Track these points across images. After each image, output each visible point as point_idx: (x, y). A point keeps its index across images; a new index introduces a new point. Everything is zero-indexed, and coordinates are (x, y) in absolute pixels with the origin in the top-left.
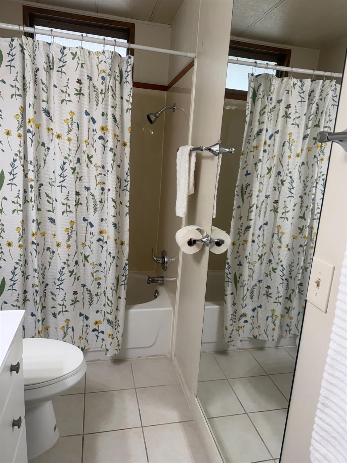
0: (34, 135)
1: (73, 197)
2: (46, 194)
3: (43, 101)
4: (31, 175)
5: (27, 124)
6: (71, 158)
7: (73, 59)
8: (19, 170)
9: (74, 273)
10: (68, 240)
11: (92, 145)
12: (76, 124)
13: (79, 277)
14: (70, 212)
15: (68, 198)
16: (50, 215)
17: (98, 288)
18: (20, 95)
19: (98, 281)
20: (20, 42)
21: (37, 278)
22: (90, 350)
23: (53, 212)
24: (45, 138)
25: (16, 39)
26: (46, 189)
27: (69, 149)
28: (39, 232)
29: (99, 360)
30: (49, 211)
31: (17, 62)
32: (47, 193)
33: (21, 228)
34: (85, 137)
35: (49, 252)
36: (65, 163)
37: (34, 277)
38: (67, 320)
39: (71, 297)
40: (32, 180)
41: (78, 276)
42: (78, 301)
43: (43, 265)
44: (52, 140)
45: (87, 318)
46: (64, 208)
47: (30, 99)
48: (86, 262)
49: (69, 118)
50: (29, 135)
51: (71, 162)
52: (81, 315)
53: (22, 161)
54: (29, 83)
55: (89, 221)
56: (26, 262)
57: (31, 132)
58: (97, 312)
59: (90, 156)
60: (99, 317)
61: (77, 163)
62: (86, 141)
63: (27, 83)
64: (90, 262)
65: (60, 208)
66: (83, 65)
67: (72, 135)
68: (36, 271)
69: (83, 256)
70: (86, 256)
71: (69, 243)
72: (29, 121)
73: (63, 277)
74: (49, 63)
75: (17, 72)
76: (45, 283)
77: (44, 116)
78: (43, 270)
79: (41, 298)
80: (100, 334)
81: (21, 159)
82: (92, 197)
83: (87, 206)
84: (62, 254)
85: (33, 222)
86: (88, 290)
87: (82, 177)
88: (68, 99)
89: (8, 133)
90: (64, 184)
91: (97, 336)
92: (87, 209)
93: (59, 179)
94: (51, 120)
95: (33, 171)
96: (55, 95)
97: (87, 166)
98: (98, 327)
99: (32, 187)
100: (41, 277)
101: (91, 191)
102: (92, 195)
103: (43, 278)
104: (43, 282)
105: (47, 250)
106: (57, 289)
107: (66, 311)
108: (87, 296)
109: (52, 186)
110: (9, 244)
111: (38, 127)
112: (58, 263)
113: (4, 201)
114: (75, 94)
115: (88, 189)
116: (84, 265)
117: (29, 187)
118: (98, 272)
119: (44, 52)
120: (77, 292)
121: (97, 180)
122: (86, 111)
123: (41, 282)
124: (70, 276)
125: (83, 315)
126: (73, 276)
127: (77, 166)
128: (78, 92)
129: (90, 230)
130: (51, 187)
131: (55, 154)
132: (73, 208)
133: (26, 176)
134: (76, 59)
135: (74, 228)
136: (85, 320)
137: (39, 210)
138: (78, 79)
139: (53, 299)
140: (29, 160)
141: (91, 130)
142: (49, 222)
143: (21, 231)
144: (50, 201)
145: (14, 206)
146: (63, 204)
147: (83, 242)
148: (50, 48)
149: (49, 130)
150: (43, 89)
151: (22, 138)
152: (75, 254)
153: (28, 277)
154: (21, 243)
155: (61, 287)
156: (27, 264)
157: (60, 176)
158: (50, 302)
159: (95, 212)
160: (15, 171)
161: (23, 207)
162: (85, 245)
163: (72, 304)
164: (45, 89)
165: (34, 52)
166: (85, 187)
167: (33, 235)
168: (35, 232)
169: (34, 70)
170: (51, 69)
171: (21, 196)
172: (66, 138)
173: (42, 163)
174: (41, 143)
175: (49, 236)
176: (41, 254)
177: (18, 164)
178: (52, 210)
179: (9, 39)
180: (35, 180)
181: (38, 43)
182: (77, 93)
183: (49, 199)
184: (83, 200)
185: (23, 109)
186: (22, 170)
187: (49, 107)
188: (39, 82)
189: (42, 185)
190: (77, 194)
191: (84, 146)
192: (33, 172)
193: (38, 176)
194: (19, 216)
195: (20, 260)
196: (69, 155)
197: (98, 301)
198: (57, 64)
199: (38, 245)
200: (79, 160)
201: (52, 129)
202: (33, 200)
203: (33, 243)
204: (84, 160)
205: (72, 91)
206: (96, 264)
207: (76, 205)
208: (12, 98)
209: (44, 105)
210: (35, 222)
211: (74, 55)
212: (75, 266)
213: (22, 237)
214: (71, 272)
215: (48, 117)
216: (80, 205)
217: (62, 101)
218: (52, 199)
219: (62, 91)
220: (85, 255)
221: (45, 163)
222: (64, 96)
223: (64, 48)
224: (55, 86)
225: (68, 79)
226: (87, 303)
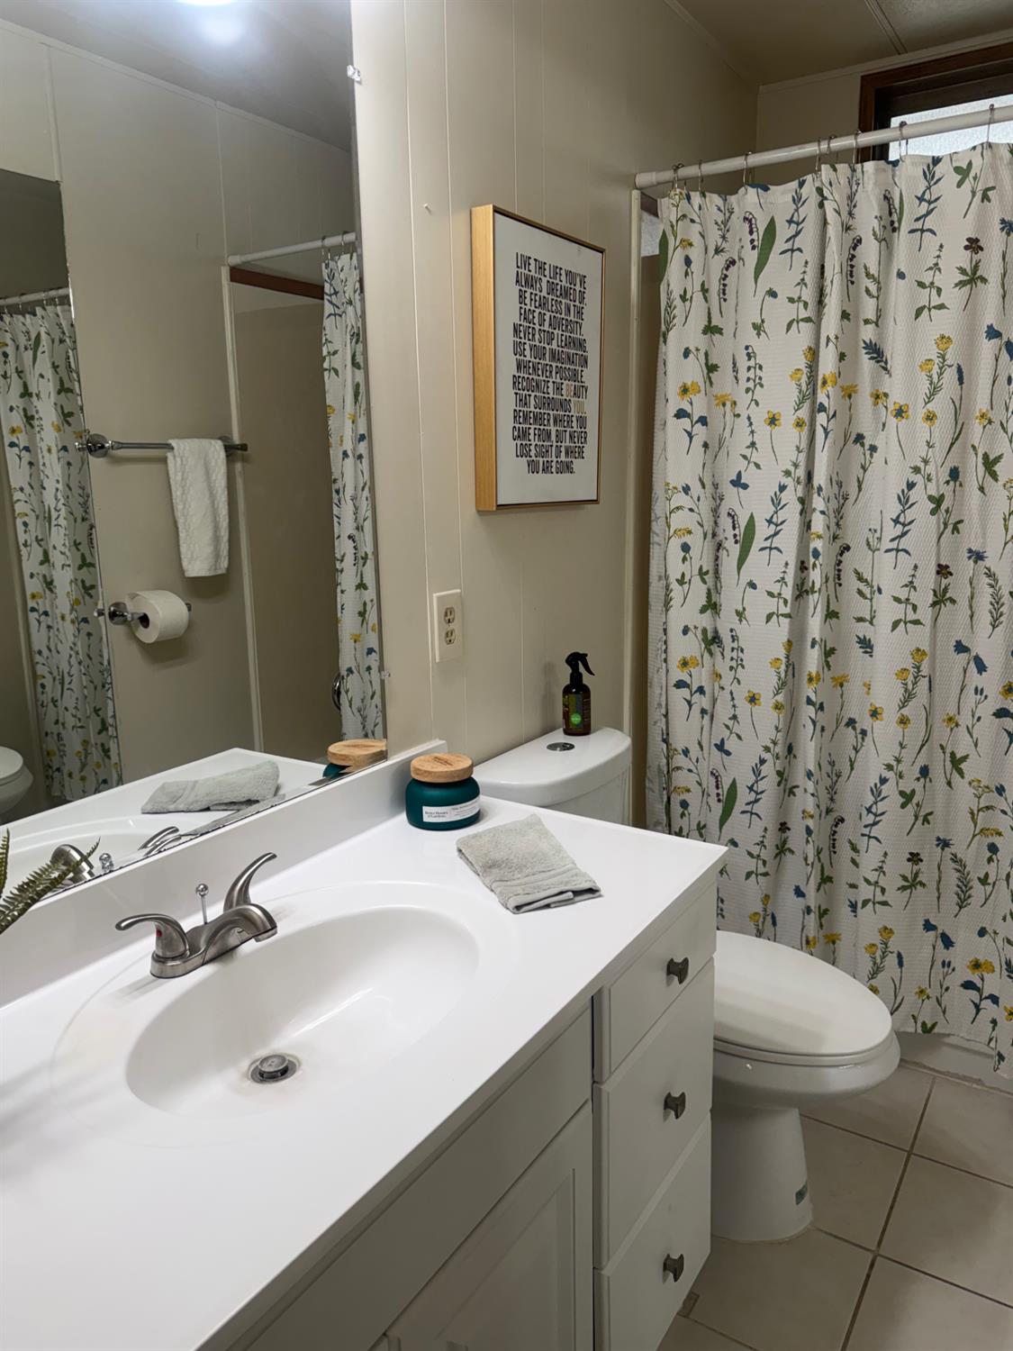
0: (834, 415)
1: (927, 579)
2: (857, 572)
3: (867, 322)
4: (818, 523)
5: (819, 391)
6: (930, 469)
7: (959, 185)
8: (791, 513)
9: (915, 801)
10: (904, 704)
11: (1002, 424)
12: (955, 369)
13: (931, 813)
14: (917, 622)
15: (911, 582)
16: (863, 630)
17: (990, 860)
18: (808, 320)
19: (991, 840)
20: (818, 184)
21: (813, 795)
22: (947, 1040)
23: (871, 623)
24: (865, 424)
25: (809, 178)
26: (857, 559)
27: (928, 443)
28: (828, 675)
29: (979, 1081)
30: (860, 620)
31: (808, 240)
32: (859, 571)
33: (784, 660)
34: (981, 403)
35: (853, 732)
36: (911, 486)
37: (805, 790)
38: (886, 928)
39: (898, 867)
40: (819, 537)
41: (927, 811)
42: (923, 885)
43: (832, 764)
44: (884, 425)
45: (948, 942)
46: (898, 611)
47: (831, 323)
48: (956, 775)
49: (934, 357)
50: (821, 418)
51: (929, 480)
52: (928, 926)
53: (800, 488)
54: (832, 282)
55: (973, 654)
56: (790, 749)
57: (825, 411)
58: (982, 932)
59: (992, 457)
60: (985, 950)
61: (948, 482)
62: (983, 416)
63: (828, 282)
64: (968, 778)
65: (887, 611)
66: (990, 193)
67: (941, 405)
68: (809, 775)
69: (948, 755)
70: (958, 756)
71: (905, 711)
72: (824, 383)
73: (881, 807)
74: (890, 214)
75: (806, 263)
76: (834, 815)
77: (866, 362)
78: (833, 777)
79: (819, 852)
80: (987, 1004)
81: (799, 483)
82: (988, 580)
83: (971, 607)
84: (884, 741)
85: (813, 647)
86: (955, 859)
87: (961, 522)
88: (936, 301)
89: (773, 421)
90: (904, 543)
91: (978, 1008)
92: (972, 617)
93: (892, 531)
94: (885, 369)
95: (823, 512)
96: (900, 297)
97: (981, 489)
98: (983, 980)
99: (816, 554)
100: (824, 796)
101: (987, 563)
102: (990, 574)
103: (832, 799)
104: (828, 811)
105: (847, 725)
106: (863, 835)
107: (885, 903)
108: (951, 878)
109: (874, 552)
110: (753, 699)
111: (849, 393)
112: (872, 764)
113: (749, 590)
114: (956, 285)
115: (978, 556)
116: (949, 783)
117: (811, 554)
118: (990, 811)
119: (877, 191)
120: (922, 857)
121: (1007, 530)
122: (990, 327)
123: (823, 808)
124: (903, 806)
125: (934, 928)
126: (910, 808)
127: (947, 490)
128: (967, 275)
129: (975, 679)
130: (870, 553)
131: (886, 462)
132: (925, 614)
133: (807, 525)
134: (967, 185)
135: (925, 671)
136: (940, 944)
137: (831, 615)
138: (969, 240)
139: (853, 861)
140: (816, 484)
141: (1003, 379)
142: (857, 651)
143: (783, 667)
144: (867, 591)
145: (771, 607)
146: (897, 600)
147: (951, 714)
148: (897, 173)
149: (877, 397)
150: (867, 291)
151: (806, 429)
152: (923, 746)
153: (795, 790)
154: (780, 698)
155: (875, 832)
156: (795, 756)
157: (896, 521)
158: (844, 872)
159: (994, 627)
160: (782, 515)
161: (792, 608)
162: (957, 725)
163: (903, 888)
164: (873, 288)
165: (851, 198)
166: (970, 551)
167: (810, 680)
168: (814, 674)
169: (850, 243)
170: (894, 230)
171: (790, 579)
172: (922, 413)
173: (852, 489)
174: (853, 437)
175: (854, 689)
176: (828, 733)
177: (791, 497)
178: (868, 618)
179: (795, 184)
180: (827, 535)
181: (863, 172)
182: (966, 278)
183: (862, 586)
184: (959, 589)
185: (813, 354)
186: (799, 511)
187: (881, 335)
188: (860, 273)
189: (848, 548)
190: (943, 571)
191: (976, 432)
192: (822, 516)
193: (838, 524)
194: (782, 630)
195: (775, 743)
196: (926, 462)
197: (986, 900)
198: (912, 210)
199: (821, 707)
200: (954, 474)
201: (886, 395)
202: (816, 589)
203: (809, 702)
204: (973, 471)
205: (948, 278)
206: (987, 787)
207: (934, 604)
208: (788, 329)
209: (868, 333)
210: (817, 647)
211: (963, 172)
212: (918, 779)
213: (784, 684)
214: (907, 797)
215: (878, 362)
216: (948, 603)
217: (919, 312)
218: (872, 587)
219: (921, 285)
220: (953, 754)
221: (860, 490)
222: (923, 297)
223: (936, 161)
224: (901, 275)
225: (941, 246)
226: (950, 898)
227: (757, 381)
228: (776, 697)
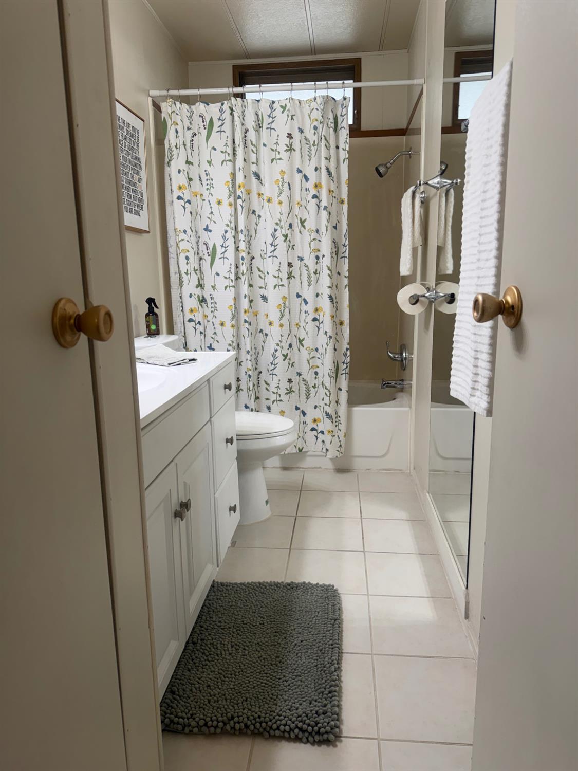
0: (245, 200)
1: (285, 268)
2: (258, 268)
3: (253, 163)
4: (242, 246)
5: (237, 190)
6: (282, 223)
7: (283, 112)
8: (230, 242)
9: (288, 358)
10: (281, 318)
11: (305, 207)
12: (287, 183)
13: (294, 362)
14: (282, 285)
15: (279, 269)
16: (263, 292)
17: (316, 378)
18: (230, 161)
19: (315, 370)
20: (230, 105)
21: (250, 360)
22: (309, 454)
23: (265, 289)
24: (256, 206)
25: (225, 102)
26: (257, 263)
27: (280, 213)
28: (251, 311)
29: (320, 468)
30: (261, 288)
31: (227, 127)
32: (259, 267)
33: (234, 306)
34: (297, 198)
35: (262, 335)
36: (276, 230)
37: (247, 359)
38: (282, 411)
39: (285, 385)
40: (244, 251)
41: (293, 361)
42: (294, 392)
43: (256, 349)
44: (263, 207)
45: (304, 414)
46: (275, 281)
47: (240, 162)
48: (301, 347)
49: (279, 179)
50: (239, 202)
51: (282, 228)
52: (297, 408)
53: (233, 232)
54: (239, 145)
55: (303, 298)
56: (238, 345)
57: (241, 198)
58: (316, 407)
59: (303, 220)
60: (318, 414)
61: (289, 229)
62: (298, 203)
63: (237, 146)
64: (305, 347)
65: (271, 281)
66: (294, 117)
67: (284, 198)
68: (248, 352)
69: (298, 339)
70: (301, 339)
71: (281, 321)
72: (240, 187)
73: (276, 361)
74: (258, 121)
75: (227, 137)
76: (258, 370)
77: (254, 180)
78: (256, 355)
79: (254, 386)
80: (320, 435)
81: (232, 229)
82: (305, 268)
83: (301, 279)
84: (275, 332)
85: (245, 298)
86: (304, 380)
87: (294, 245)
88: (278, 157)
89: (219, 203)
90: (275, 254)
91: (317, 437)
92: (301, 283)
93: (271, 249)
94: (261, 183)
95: (244, 241)
96: (265, 154)
97: (300, 232)
98: (317, 426)
99: (243, 258)
100: (254, 363)
101: (304, 261)
102: (306, 266)
103: (257, 364)
104: (256, 369)
105: (260, 332)
106: (270, 374)
107: (281, 401)
108: (303, 388)
109: (263, 259)
110: (222, 324)
111: (248, 193)
112: (271, 345)
113: (217, 276)
114: (285, 151)
115: (301, 259)
116: (299, 350)
117: (241, 259)
118: (314, 359)
119: (253, 111)
120: (292, 380)
121: (310, 248)
122: (298, 168)
123: (254, 367)
124: (284, 360)
125: (299, 409)
126: (287, 361)
127: (289, 232)
128: (288, 147)
129: (304, 308)
130: (262, 260)
131: (266, 221)
132: (285, 282)
133: (237, 249)
134: (286, 112)
135: (287, 305)
136: (302, 415)
137: (250, 286)
138: (288, 134)
139: (267, 389)
140: (240, 229)
141: (304, 189)
142: (261, 301)
143: (233, 309)
144: (262, 276)
145: (226, 282)
146: (275, 277)
147: (297, 322)
148: (259, 105)
149: (259, 195)
150: (252, 151)
151: (233, 207)
152: (289, 335)
153: (242, 363)
154: (233, 322)
155: (275, 372)
156: (240, 349)
157: (272, 245)
158: (264, 394)
159: (309, 286)
160: (227, 244)
161: (235, 284)
162: (300, 327)
163: (287, 394)
164: (254, 149)
165: (243, 112)
166: (298, 257)
167: (245, 312)
168: (247, 309)
169: (244, 131)
170: (260, 127)
171: (233, 270)
172: (277, 201)
173: (253, 233)
174: (251, 211)
175: (261, 317)
176: (253, 336)
177: (230, 235)
178: (264, 287)
179: (219, 104)
180: (246, 251)
181: (247, 103)
182: (288, 148)
183: (260, 274)
184: (296, 273)
185: (233, 175)
186: (233, 242)
187: (259, 169)
188: (249, 143)
189: (254, 258)
190: (290, 265)
191: (296, 209)
192: (244, 243)
193: (249, 248)
194: (231, 293)
195: (233, 342)
196: (280, 221)
197: (316, 394)
198: (267, 120)
199: (250, 324)
200: (291, 226)
201: (262, 194)
202: (244, 273)
203: (246, 321)
204: (297, 225)
205: (282, 148)
206: (312, 349)
207: (288, 278)
208: (222, 164)
209: (254, 168)
210: (247, 298)
211: (284, 108)
212: (288, 349)
213: (234, 316)
214: (285, 356)
215: (259, 180)
216: (293, 278)
217: (272, 160)
218: (264, 274)
219: (272, 150)
220: (299, 338)
221: (256, 233)
222: (274, 155)
223: (273, 102)
224: (265, 145)
225: (278, 135)
226: (303, 396)
227: (211, 185)
228: (232, 322)
